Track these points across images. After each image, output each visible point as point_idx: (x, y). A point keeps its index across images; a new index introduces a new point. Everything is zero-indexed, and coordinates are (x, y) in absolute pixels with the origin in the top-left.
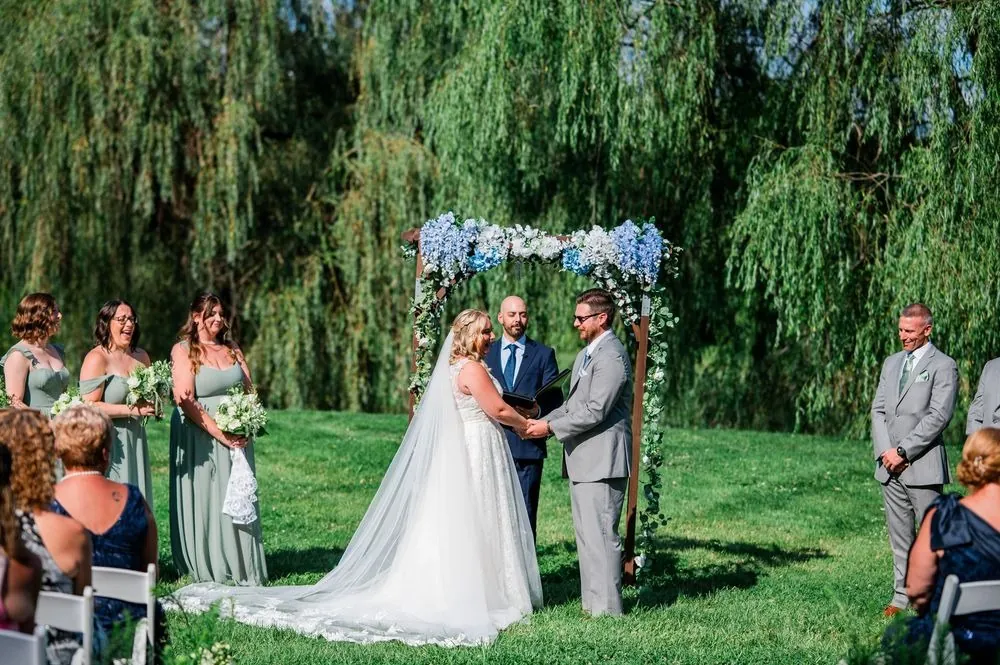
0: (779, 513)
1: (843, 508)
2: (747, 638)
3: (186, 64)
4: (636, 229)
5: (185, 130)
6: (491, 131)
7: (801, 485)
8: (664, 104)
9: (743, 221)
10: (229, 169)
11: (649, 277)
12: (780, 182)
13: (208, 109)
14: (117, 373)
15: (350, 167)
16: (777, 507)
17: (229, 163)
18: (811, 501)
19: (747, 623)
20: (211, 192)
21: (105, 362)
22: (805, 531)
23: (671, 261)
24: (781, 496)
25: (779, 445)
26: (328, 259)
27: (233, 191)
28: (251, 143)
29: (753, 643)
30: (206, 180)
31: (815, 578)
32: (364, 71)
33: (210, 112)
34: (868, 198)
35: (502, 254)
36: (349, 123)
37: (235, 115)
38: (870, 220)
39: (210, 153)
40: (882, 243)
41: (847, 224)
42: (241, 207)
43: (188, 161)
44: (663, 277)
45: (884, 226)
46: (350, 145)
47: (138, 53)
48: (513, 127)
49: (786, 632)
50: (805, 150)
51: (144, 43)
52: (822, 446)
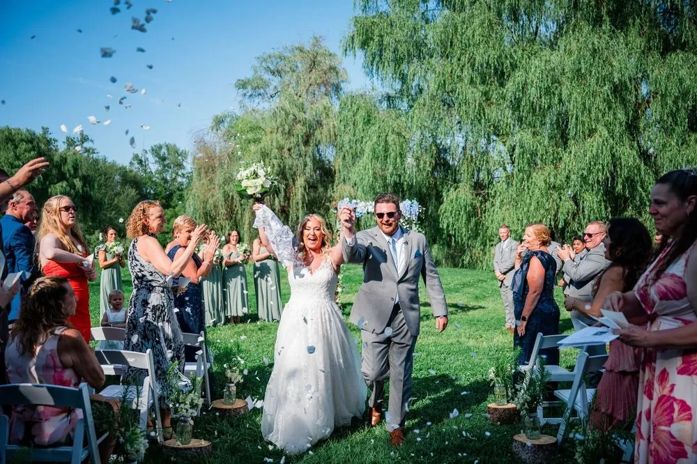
0: (457, 294)
1: (477, 292)
2: (449, 342)
3: (287, 167)
4: (410, 202)
5: (287, 185)
6: (368, 179)
7: (464, 285)
8: (419, 170)
9: (443, 207)
10: (299, 196)
11: (414, 218)
12: (453, 194)
13: (293, 179)
14: (234, 252)
15: (333, 195)
16: (457, 292)
17: (299, 194)
18: (467, 290)
19: (449, 336)
20: (294, 203)
21: (229, 248)
22: (466, 300)
23: (422, 213)
24: (458, 288)
25: (457, 272)
26: (327, 220)
27: (300, 202)
28: (305, 189)
29: (452, 344)
30: (293, 199)
31: (471, 317)
32: (337, 168)
33: (294, 181)
34: (480, 199)
35: (365, 211)
36: (333, 182)
37: (300, 182)
38: (481, 205)
39: (294, 191)
40: (485, 212)
41: (474, 208)
42: (303, 207)
43: (288, 195)
44: (419, 218)
45: (485, 207)
46: (333, 189)
47: (274, 165)
48: (375, 178)
49: (463, 339)
50: (461, 184)
51: (275, 162)
52: (469, 272)
